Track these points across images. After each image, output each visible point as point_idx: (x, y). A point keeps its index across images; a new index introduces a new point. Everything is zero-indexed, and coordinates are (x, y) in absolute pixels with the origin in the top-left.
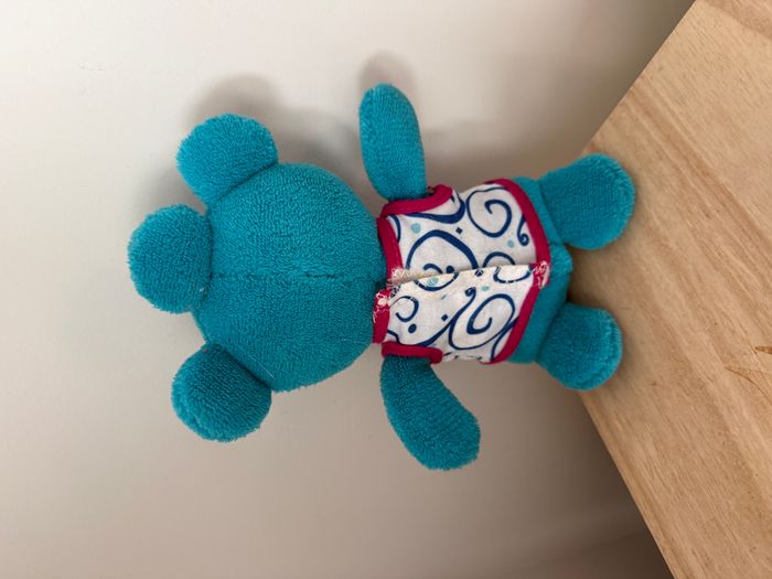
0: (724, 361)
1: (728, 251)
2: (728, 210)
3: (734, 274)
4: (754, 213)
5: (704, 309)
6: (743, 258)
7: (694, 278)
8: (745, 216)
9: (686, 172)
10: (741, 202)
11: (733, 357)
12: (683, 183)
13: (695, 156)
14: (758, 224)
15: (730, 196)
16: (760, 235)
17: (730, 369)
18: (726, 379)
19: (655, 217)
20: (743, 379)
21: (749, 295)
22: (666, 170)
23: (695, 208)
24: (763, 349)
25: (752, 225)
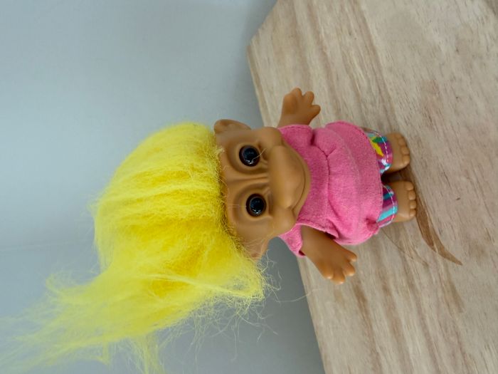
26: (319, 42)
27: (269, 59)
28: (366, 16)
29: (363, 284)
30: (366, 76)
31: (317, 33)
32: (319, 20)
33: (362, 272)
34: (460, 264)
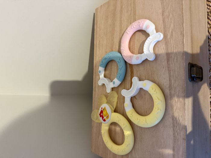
9: (132, 11)
12: (131, 14)
13: (135, 9)
22: (130, 9)
26: (121, 21)
27: (103, 17)
31: (121, 17)
32: (123, 14)
34: (137, 99)
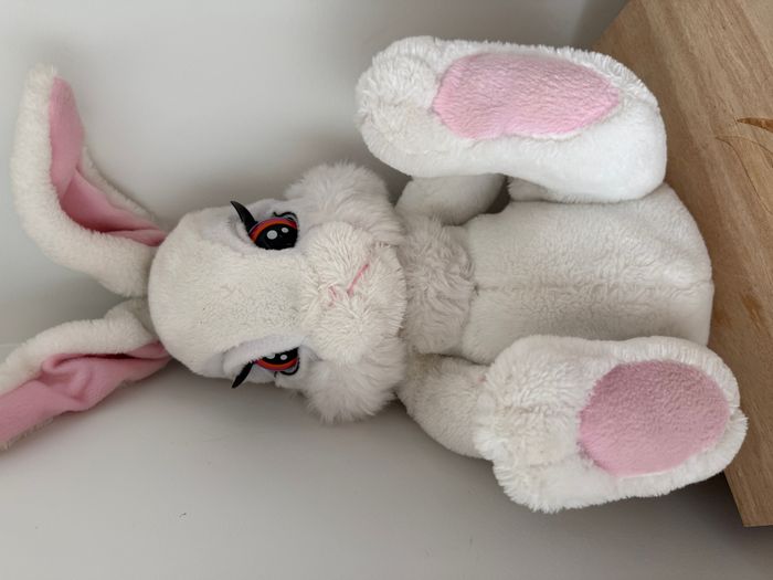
0: (715, 132)
1: (732, 53)
2: (738, 22)
3: (733, 69)
4: (755, 23)
5: (710, 98)
6: (741, 56)
7: (706, 76)
8: (748, 26)
10: (747, 15)
11: (721, 129)
14: (756, 30)
15: (742, 13)
16: (755, 38)
17: (717, 138)
18: (714, 146)
19: (687, 30)
20: (725, 144)
21: (740, 83)
23: (717, 23)
24: (741, 121)
25: (752, 33)
28: (744, 6)
29: (756, 290)
30: (747, 65)
32: (683, 21)
33: (753, 277)
